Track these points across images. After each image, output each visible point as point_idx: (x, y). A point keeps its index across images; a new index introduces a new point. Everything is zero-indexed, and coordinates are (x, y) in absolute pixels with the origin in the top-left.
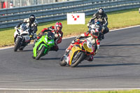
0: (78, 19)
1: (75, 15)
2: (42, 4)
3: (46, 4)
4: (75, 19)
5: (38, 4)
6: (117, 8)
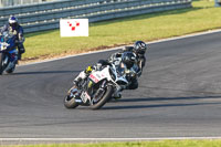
0: (77, 28)
1: (73, 22)
2: (21, 4)
3: (28, 4)
5: (15, 6)
6: (140, 10)
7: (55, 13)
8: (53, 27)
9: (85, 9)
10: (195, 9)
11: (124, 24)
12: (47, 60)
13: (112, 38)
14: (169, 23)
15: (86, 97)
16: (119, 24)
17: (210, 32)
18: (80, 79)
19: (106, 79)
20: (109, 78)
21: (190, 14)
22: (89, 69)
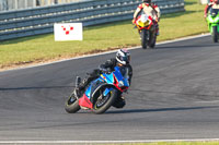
0: (71, 32)
1: (67, 26)
4: (67, 33)
9: (79, 13)
17: (202, 35)
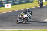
0: (9, 6)
1: (8, 5)
4: (8, 6)
6: (22, 2)
7: (4, 3)
8: (4, 6)
9: (10, 2)
10: (34, 2)
11: (19, 5)
12: (2, 13)
13: (16, 8)
14: (28, 5)
15: (22, 21)
16: (18, 5)
17: (37, 7)
18: (20, 17)
19: (26, 17)
20: (27, 17)
21: (33, 3)
22: (22, 15)
